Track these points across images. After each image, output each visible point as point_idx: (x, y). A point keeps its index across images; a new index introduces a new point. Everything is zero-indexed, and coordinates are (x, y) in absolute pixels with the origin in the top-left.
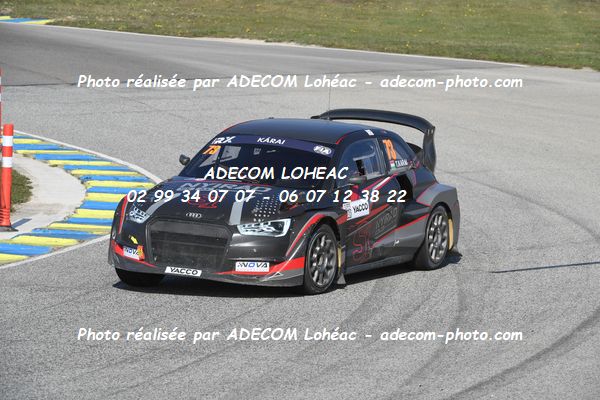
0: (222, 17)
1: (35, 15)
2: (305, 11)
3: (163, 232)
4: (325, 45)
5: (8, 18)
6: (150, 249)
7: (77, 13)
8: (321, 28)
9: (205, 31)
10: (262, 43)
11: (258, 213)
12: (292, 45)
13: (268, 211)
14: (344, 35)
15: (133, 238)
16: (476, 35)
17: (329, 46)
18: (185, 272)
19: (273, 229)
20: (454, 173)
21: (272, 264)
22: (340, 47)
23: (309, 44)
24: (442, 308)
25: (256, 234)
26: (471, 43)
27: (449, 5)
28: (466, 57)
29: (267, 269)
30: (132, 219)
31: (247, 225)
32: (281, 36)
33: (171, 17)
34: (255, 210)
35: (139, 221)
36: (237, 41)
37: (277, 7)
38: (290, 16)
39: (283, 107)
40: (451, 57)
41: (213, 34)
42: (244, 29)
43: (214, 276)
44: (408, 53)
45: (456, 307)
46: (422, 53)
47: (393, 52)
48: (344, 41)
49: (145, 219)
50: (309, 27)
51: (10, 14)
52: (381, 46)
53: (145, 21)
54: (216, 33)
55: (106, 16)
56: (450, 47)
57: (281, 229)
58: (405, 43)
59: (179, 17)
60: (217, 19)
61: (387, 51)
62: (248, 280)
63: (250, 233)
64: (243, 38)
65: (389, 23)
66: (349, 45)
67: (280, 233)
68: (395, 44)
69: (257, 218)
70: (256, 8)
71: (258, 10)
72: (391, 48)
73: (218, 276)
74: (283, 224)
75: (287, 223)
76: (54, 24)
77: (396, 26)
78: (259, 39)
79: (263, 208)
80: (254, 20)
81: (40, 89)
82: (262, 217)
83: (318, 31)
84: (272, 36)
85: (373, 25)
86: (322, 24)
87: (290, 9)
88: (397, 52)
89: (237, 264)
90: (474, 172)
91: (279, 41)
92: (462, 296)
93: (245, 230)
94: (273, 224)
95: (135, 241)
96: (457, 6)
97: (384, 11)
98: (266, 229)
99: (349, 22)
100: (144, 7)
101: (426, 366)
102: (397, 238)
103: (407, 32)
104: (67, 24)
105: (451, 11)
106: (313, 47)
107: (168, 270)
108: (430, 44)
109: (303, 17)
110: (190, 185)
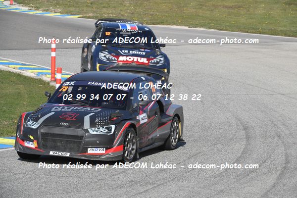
0: (167, 14)
1: (73, 13)
2: (208, 12)
3: (48, 133)
4: (218, 29)
5: (59, 14)
6: (41, 142)
7: (94, 12)
8: (217, 21)
9: (158, 21)
10: (187, 28)
11: (98, 122)
12: (202, 29)
13: (103, 121)
14: (228, 24)
15: (30, 137)
16: (295, 25)
17: (221, 30)
18: (60, 154)
19: (107, 130)
20: (283, 94)
21: (107, 149)
22: (226, 30)
23: (210, 28)
24: (277, 162)
25: (98, 133)
26: (292, 29)
27: (281, 10)
28: (289, 36)
29: (104, 152)
30: (29, 126)
31: (93, 129)
32: (196, 25)
33: (140, 15)
34: (97, 121)
35: (34, 127)
36: (174, 27)
37: (195, 10)
38: (201, 14)
39: (197, 60)
40: (282, 36)
41: (162, 23)
42: (177, 21)
43: (76, 156)
44: (260, 33)
45: (284, 162)
46: (267, 34)
47: (253, 33)
48: (228, 28)
49: (37, 126)
50: (211, 20)
51: (60, 12)
52: (247, 30)
53: (128, 17)
54: (163, 23)
55: (108, 14)
56: (281, 31)
57: (111, 130)
58: (259, 29)
59: (145, 14)
60: (164, 16)
61: (250, 33)
62: (94, 158)
63: (95, 133)
64: (177, 25)
65: (251, 19)
66: (230, 30)
67: (110, 133)
68: (253, 29)
69: (98, 125)
70: (184, 10)
71: (185, 11)
72: (251, 31)
73: (78, 156)
74: (111, 127)
75: (113, 127)
76: (82, 17)
77: (254, 20)
78: (185, 26)
79: (101, 119)
80: (183, 17)
81: (75, 50)
82: (100, 125)
83: (215, 22)
84: (192, 24)
85: (242, 20)
86: (217, 19)
87: (201, 11)
88: (255, 33)
89: (89, 149)
90: (293, 94)
91: (195, 27)
92: (287, 156)
93: (93, 132)
94: (106, 128)
95: (32, 138)
96: (285, 10)
97: (248, 12)
98: (103, 131)
99: (231, 18)
100: (128, 9)
101: (269, 191)
102: (158, 133)
103: (260, 23)
104: (89, 17)
105: (282, 13)
106: (212, 30)
107: (51, 153)
108: (271, 29)
109: (207, 15)
110: (57, 107)
